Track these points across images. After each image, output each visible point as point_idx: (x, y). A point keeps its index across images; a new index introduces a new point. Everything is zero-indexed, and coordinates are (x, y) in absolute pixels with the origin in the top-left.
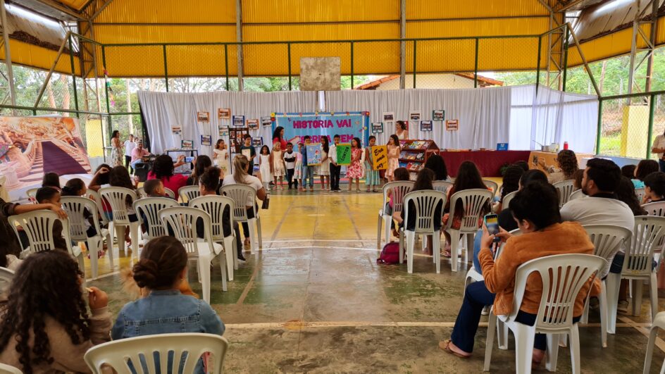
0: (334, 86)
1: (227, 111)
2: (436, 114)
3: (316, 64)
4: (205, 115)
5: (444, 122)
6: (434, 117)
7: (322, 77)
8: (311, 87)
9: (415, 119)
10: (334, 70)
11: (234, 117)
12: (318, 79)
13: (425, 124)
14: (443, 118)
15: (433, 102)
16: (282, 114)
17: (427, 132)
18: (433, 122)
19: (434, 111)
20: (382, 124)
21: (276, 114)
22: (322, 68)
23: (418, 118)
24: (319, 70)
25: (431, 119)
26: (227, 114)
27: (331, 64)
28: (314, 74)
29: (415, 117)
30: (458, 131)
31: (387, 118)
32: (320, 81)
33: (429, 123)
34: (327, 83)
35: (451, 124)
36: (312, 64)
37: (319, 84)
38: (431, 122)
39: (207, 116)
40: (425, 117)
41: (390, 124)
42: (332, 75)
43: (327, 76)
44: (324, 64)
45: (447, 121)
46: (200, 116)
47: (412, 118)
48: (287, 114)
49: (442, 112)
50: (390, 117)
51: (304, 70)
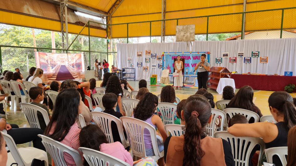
0: (192, 39)
1: (149, 51)
2: (254, 53)
3: (183, 28)
4: (140, 54)
5: (259, 58)
6: (252, 55)
7: (186, 35)
8: (180, 40)
9: (241, 56)
10: (192, 31)
11: (152, 54)
12: (184, 36)
13: (247, 59)
14: (258, 56)
15: (252, 47)
16: (167, 53)
17: (248, 63)
18: (252, 58)
19: (252, 52)
20: (222, 58)
21: (164, 53)
22: (186, 31)
23: (243, 55)
24: (185, 31)
25: (251, 56)
26: (149, 53)
27: (191, 28)
28: (182, 34)
29: (241, 55)
30: (268, 63)
31: (224, 55)
32: (185, 37)
33: (250, 58)
34: (188, 38)
35: (263, 59)
36: (181, 29)
37: (184, 38)
38: (251, 58)
39: (141, 54)
40: (248, 55)
41: (226, 59)
42: (191, 33)
43: (188, 34)
44: (187, 28)
45: (261, 58)
46: (138, 54)
47: (239, 56)
48: (170, 53)
49: (258, 53)
50: (227, 55)
51: (178, 32)
